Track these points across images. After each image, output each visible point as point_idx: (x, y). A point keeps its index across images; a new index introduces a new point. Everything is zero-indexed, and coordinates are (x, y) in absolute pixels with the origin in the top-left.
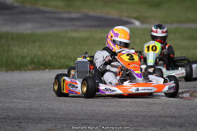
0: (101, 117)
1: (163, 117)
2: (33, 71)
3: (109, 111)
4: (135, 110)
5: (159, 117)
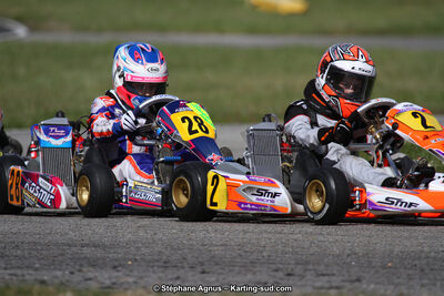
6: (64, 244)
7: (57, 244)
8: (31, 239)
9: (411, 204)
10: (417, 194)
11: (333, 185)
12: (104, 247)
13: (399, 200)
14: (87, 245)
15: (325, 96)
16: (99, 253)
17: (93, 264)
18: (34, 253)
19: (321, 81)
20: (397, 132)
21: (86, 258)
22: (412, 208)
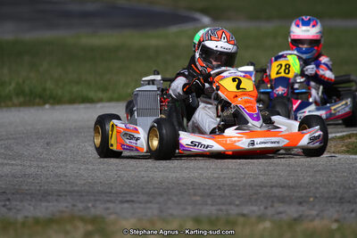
0: (154, 188)
1: (266, 187)
2: (22, 109)
3: (167, 178)
4: (215, 175)
5: (260, 186)
6: (256, 186)
7: (250, 186)
8: (229, 182)
9: (208, 146)
10: (213, 138)
11: (164, 131)
12: (289, 187)
13: (199, 143)
14: (276, 186)
15: (199, 67)
16: (286, 192)
17: (282, 200)
18: (233, 193)
19: (197, 55)
20: (219, 92)
21: (275, 196)
22: (209, 149)
